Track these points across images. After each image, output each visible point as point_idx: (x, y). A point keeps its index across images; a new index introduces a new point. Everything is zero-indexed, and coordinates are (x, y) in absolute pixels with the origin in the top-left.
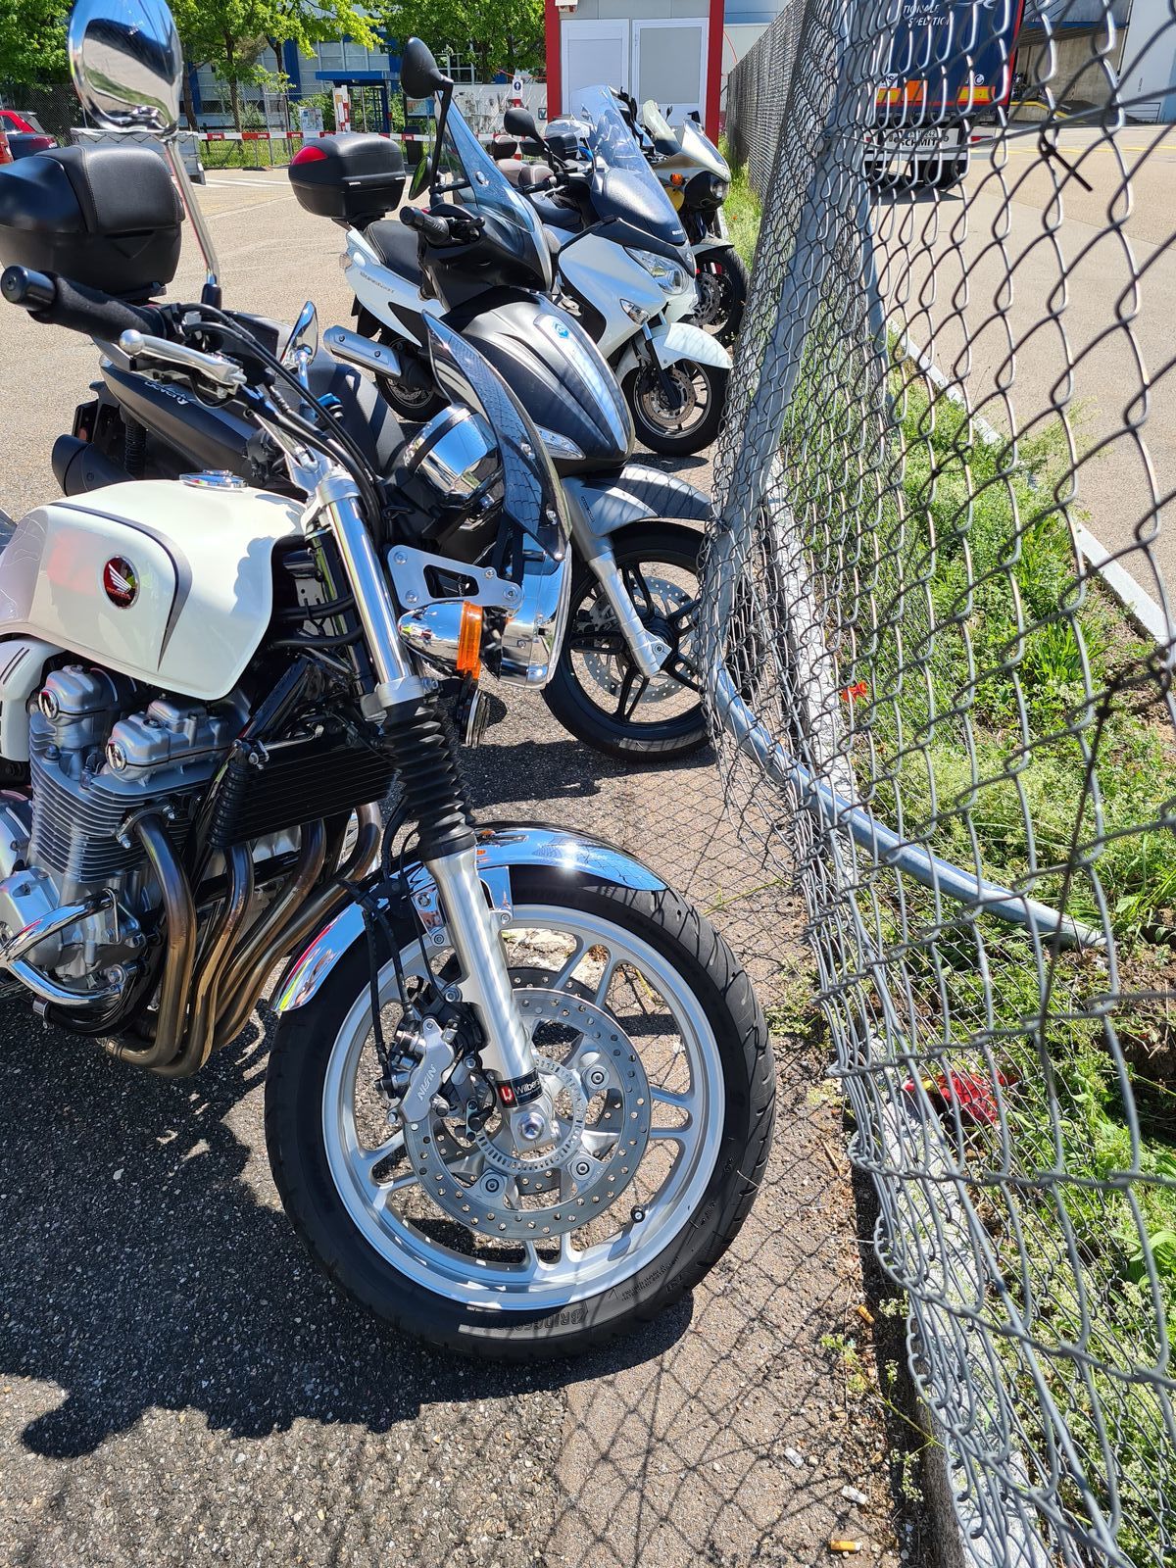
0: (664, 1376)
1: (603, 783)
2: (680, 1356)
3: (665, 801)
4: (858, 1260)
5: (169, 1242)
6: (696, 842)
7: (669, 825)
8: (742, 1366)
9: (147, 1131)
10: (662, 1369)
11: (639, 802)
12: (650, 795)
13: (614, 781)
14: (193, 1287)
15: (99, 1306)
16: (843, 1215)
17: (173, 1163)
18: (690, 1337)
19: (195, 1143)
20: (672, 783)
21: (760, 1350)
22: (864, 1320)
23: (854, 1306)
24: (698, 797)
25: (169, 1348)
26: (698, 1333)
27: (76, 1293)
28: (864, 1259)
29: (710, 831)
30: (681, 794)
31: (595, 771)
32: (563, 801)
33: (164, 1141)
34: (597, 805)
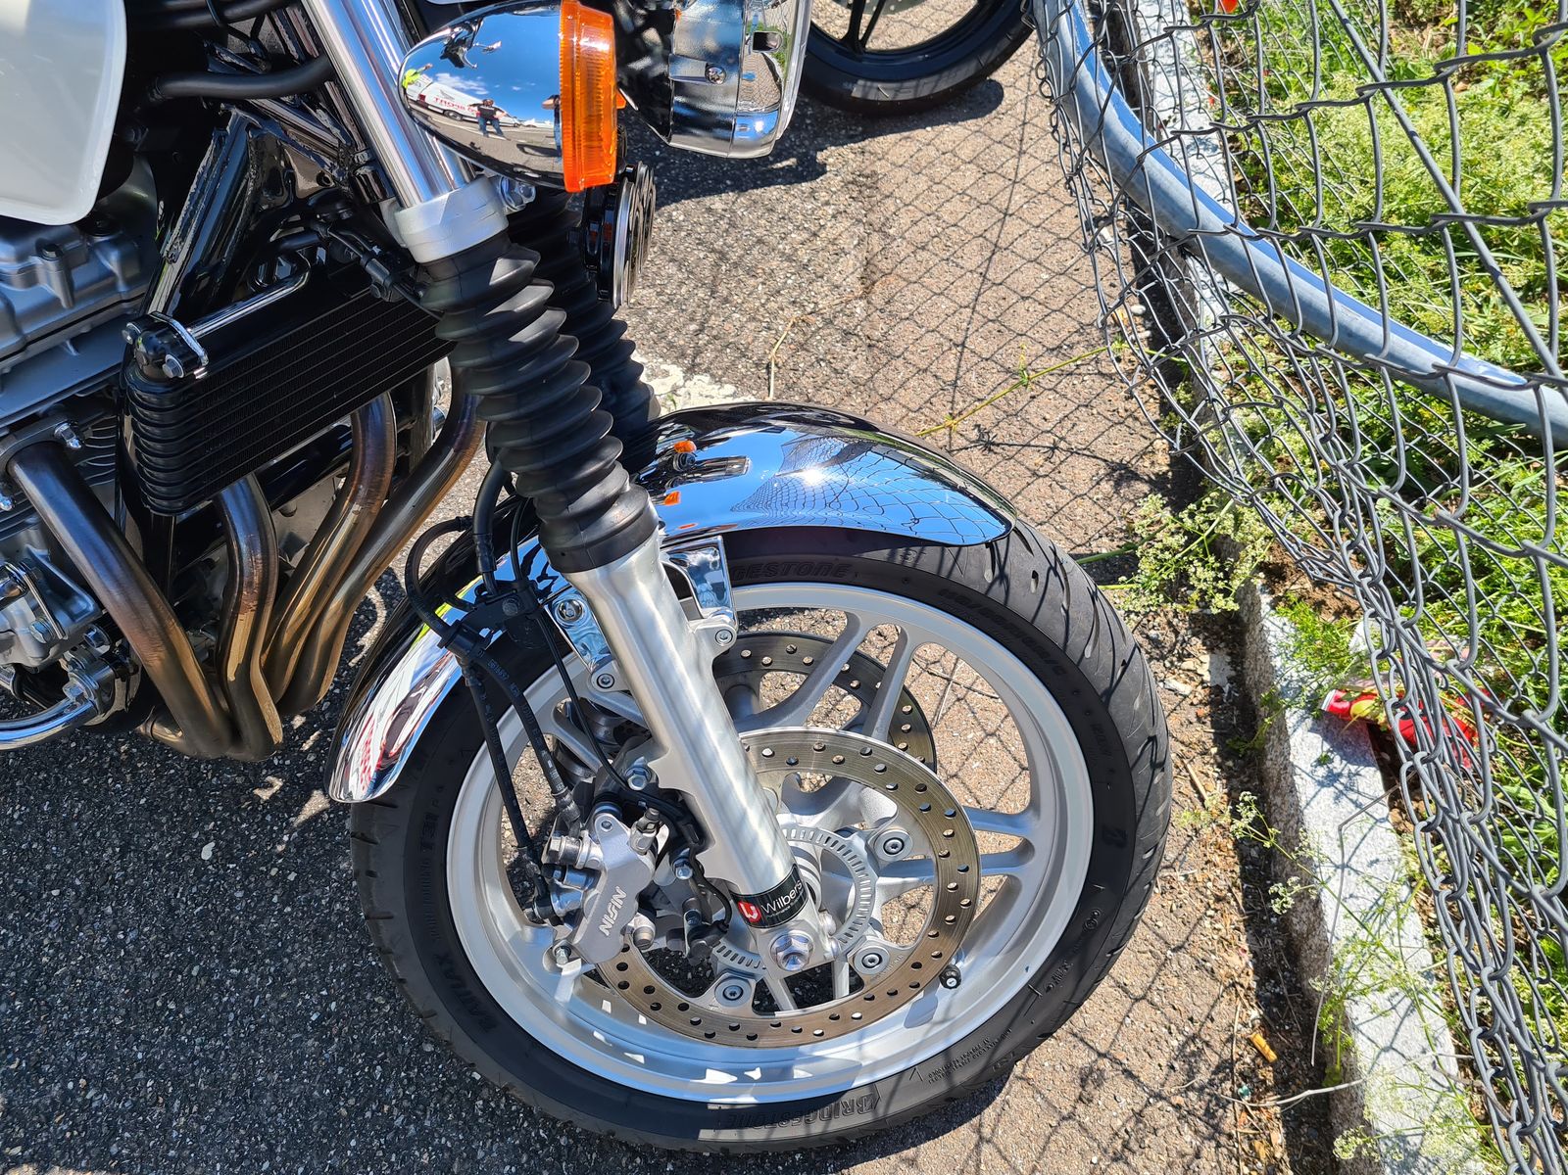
0: (986, 1148)
1: (829, 156)
2: (1005, 1118)
3: (922, 183)
4: (1247, 957)
5: (288, 956)
6: (972, 258)
7: (930, 226)
8: (1093, 1130)
9: (240, 780)
10: (981, 1138)
11: (886, 188)
12: (900, 174)
13: (845, 150)
14: (329, 1027)
15: (206, 1062)
16: (1221, 884)
17: (281, 830)
18: (1017, 1086)
19: (308, 797)
20: (932, 152)
21: (1115, 1104)
22: (1260, 1054)
23: (1245, 1031)
24: (971, 174)
25: (307, 1124)
26: (1027, 1080)
27: (173, 1042)
28: (1255, 955)
29: (992, 235)
30: (946, 170)
31: (816, 135)
32: (773, 192)
33: (265, 795)
34: (823, 196)
